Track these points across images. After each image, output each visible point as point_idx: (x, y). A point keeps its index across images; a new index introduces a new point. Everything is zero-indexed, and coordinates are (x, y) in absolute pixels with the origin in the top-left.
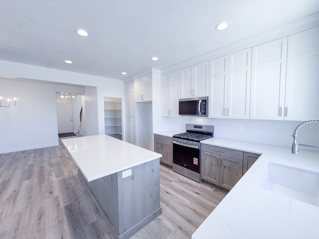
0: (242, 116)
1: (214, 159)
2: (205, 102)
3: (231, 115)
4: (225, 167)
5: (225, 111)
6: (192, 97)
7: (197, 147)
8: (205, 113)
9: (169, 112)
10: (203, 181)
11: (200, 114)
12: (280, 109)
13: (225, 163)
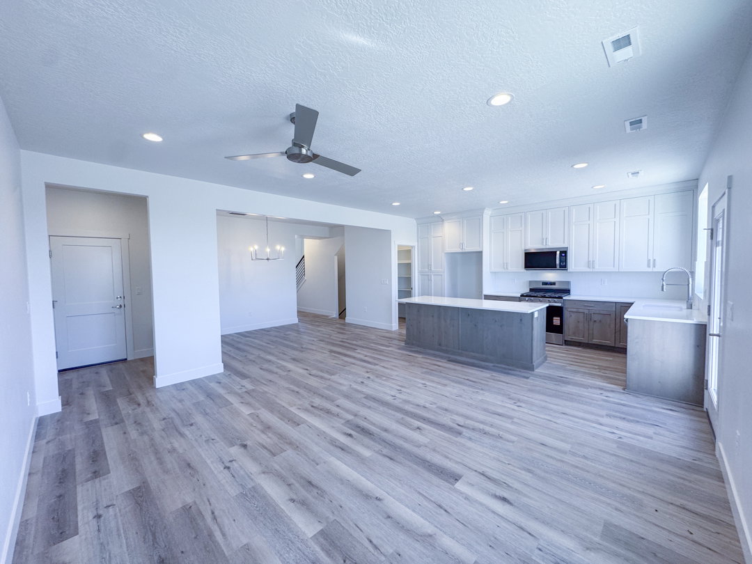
0: (611, 269)
1: (581, 315)
2: (564, 253)
3: (597, 268)
4: (595, 321)
5: (590, 264)
6: (544, 247)
7: (560, 305)
8: (564, 266)
9: (505, 266)
10: (567, 343)
11: (558, 267)
12: (649, 261)
13: (596, 318)
